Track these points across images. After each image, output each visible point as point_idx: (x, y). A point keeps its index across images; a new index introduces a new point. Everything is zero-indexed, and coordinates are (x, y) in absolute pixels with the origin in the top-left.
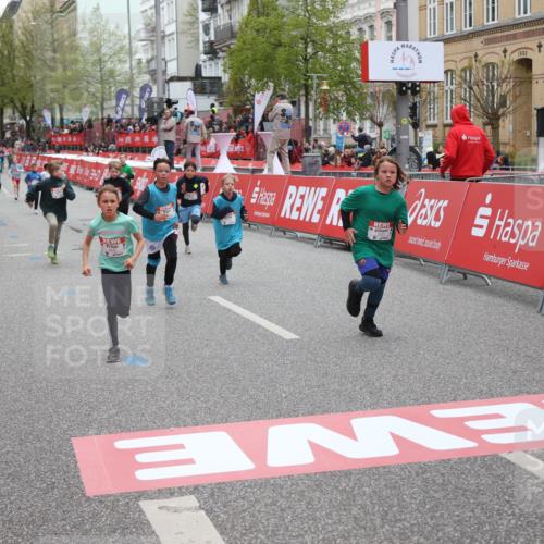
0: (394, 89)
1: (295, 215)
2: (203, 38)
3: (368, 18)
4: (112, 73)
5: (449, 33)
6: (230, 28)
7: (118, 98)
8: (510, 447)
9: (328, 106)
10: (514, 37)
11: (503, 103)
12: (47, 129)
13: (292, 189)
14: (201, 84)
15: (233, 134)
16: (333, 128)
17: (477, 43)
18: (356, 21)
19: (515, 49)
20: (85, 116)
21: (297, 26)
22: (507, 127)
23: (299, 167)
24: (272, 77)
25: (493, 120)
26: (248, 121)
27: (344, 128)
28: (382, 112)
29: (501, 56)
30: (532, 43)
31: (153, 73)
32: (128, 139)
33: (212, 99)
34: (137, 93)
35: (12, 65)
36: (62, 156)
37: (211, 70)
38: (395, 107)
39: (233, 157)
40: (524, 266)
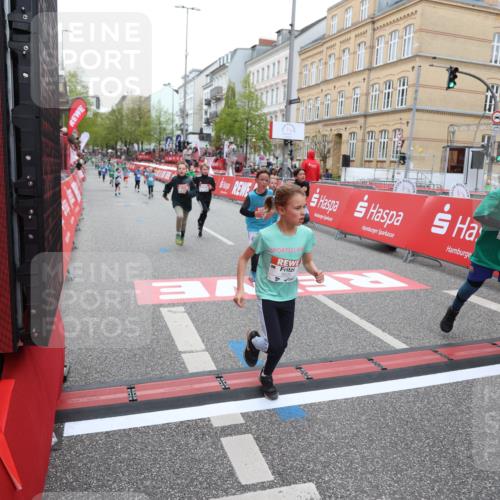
0: (282, 142)
1: (237, 194)
2: (204, 117)
3: (275, 112)
4: (165, 129)
5: (309, 121)
6: (216, 113)
7: (167, 140)
8: (317, 293)
9: (256, 149)
10: (335, 124)
11: (329, 151)
12: (136, 152)
13: (237, 183)
14: (203, 137)
15: (214, 158)
16: (257, 158)
17: (320, 126)
18: (270, 113)
19: (335, 129)
20: (152, 146)
21: (244, 114)
22: (330, 163)
23: (240, 174)
24: (233, 135)
25: (324, 159)
26: (221, 153)
27: (261, 159)
28: (278, 152)
29: (330, 132)
30: (343, 127)
31: (182, 130)
32: (170, 159)
33: (206, 143)
34: (174, 139)
35: (122, 124)
36: (142, 163)
37: (207, 130)
38: (283, 149)
39: (214, 168)
40: (330, 219)
